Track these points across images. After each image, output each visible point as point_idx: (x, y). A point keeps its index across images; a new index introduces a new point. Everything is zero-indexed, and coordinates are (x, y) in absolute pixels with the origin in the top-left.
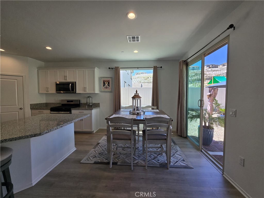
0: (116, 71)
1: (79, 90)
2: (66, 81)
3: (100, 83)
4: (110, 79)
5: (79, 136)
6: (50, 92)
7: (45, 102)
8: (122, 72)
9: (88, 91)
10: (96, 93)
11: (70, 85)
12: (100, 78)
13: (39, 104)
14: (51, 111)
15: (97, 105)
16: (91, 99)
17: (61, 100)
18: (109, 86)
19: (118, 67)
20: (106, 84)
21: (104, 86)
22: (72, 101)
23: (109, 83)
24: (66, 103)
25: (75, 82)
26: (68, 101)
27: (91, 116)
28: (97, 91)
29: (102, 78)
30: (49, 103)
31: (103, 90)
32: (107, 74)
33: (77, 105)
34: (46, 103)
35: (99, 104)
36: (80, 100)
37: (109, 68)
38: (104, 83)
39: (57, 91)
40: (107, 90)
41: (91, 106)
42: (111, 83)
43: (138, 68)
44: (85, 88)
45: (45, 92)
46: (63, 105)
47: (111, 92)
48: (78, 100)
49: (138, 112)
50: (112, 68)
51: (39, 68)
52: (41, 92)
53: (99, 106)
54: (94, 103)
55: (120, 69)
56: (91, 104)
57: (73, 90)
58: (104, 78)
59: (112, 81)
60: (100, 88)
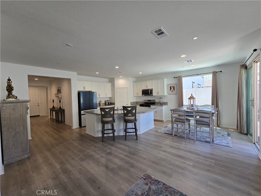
0: (179, 79)
1: (154, 94)
2: (147, 88)
3: (168, 88)
4: (175, 85)
5: (156, 122)
6: (139, 95)
8: (184, 80)
9: (160, 95)
11: (150, 91)
12: (168, 85)
13: (134, 102)
14: (140, 106)
15: (166, 104)
16: (162, 99)
17: (145, 100)
18: (174, 90)
19: (181, 76)
20: (172, 89)
21: (171, 90)
22: (150, 101)
24: (147, 102)
25: (152, 89)
26: (148, 101)
27: (162, 110)
28: (166, 94)
29: (169, 84)
30: (138, 102)
32: (173, 82)
33: (153, 103)
34: (136, 102)
35: (167, 102)
37: (174, 78)
38: (171, 88)
39: (142, 95)
41: (161, 104)
43: (198, 75)
44: (158, 93)
45: (137, 96)
46: (145, 103)
47: (176, 94)
48: (154, 100)
49: (192, 108)
50: (176, 77)
51: (134, 82)
52: (134, 95)
53: (168, 104)
54: (164, 102)
55: (183, 77)
56: (162, 103)
57: (151, 94)
58: (170, 84)
59: (176, 86)
60: (168, 92)
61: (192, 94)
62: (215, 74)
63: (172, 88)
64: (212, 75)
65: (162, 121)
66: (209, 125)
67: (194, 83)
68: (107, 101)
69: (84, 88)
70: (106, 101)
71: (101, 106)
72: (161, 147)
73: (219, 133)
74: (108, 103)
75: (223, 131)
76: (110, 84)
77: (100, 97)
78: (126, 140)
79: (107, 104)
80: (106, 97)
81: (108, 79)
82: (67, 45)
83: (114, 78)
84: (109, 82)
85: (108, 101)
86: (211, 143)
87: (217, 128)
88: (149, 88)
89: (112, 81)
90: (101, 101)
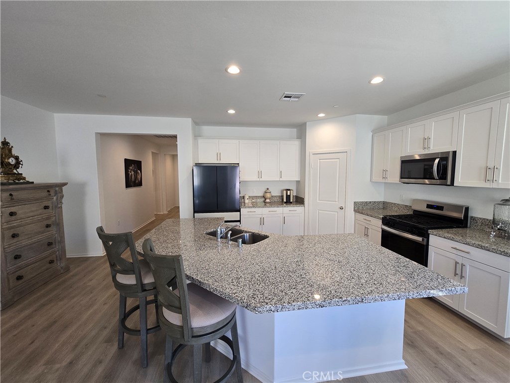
2: (427, 152)
6: (389, 180)
7: (381, 199)
11: (437, 161)
13: (370, 202)
14: (384, 224)
17: (414, 200)
22: (440, 208)
24: (423, 208)
26: (429, 206)
30: (389, 203)
34: (384, 203)
36: (467, 209)
39: (401, 178)
44: (489, 171)
45: (384, 181)
46: (416, 213)
48: (461, 207)
52: (374, 179)
57: (443, 176)
68: (285, 192)
69: (218, 155)
70: (282, 191)
71: (266, 203)
74: (288, 197)
76: (296, 144)
77: (261, 180)
79: (285, 200)
80: (281, 179)
85: (287, 190)
90: (268, 189)
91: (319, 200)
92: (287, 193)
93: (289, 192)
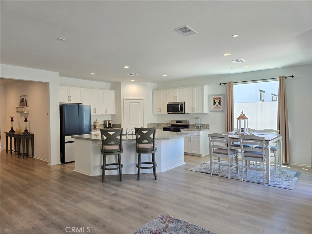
0: (228, 86)
1: (187, 110)
2: (176, 102)
3: (209, 102)
4: (221, 96)
5: (188, 157)
6: (162, 113)
7: (157, 122)
8: (236, 87)
9: (196, 112)
10: (204, 113)
11: (180, 105)
12: (210, 96)
13: (153, 124)
14: (164, 130)
15: (206, 127)
16: (199, 119)
17: (171, 121)
18: (220, 104)
19: (231, 82)
20: (217, 103)
21: (214, 104)
22: (180, 122)
23: (220, 101)
24: (175, 123)
25: (184, 102)
26: (177, 122)
28: (206, 111)
29: (212, 95)
30: (160, 123)
31: (212, 109)
32: (219, 91)
33: (186, 126)
34: (158, 124)
35: (208, 125)
37: (220, 84)
38: (214, 101)
39: (168, 111)
40: (217, 109)
41: (199, 128)
42: (223, 101)
43: (258, 80)
44: (193, 109)
45: (159, 113)
46: (172, 125)
47: (222, 112)
48: (187, 121)
50: (224, 84)
51: (154, 90)
52: (155, 113)
53: (209, 128)
54: (203, 125)
55: (234, 84)
56: (199, 125)
57: (182, 110)
58: (214, 95)
59: (223, 98)
60: (210, 108)
61: (242, 112)
62: (283, 80)
63: (217, 101)
64: (279, 81)
65: (198, 156)
66: (262, 158)
67: (264, 92)
68: (107, 121)
69: (69, 97)
70: (105, 122)
71: (96, 129)
72: (190, 188)
73: (283, 172)
74: (109, 124)
75: (292, 170)
77: (95, 114)
78: (138, 180)
79: (107, 127)
80: (106, 114)
81: (109, 84)
82: (58, 39)
83: (120, 82)
84: (112, 89)
85: (109, 120)
86: (264, 184)
87: (283, 166)
88: (179, 100)
89: (116, 87)
90: (97, 120)
91: (130, 124)
92: (109, 122)
93: (110, 121)
